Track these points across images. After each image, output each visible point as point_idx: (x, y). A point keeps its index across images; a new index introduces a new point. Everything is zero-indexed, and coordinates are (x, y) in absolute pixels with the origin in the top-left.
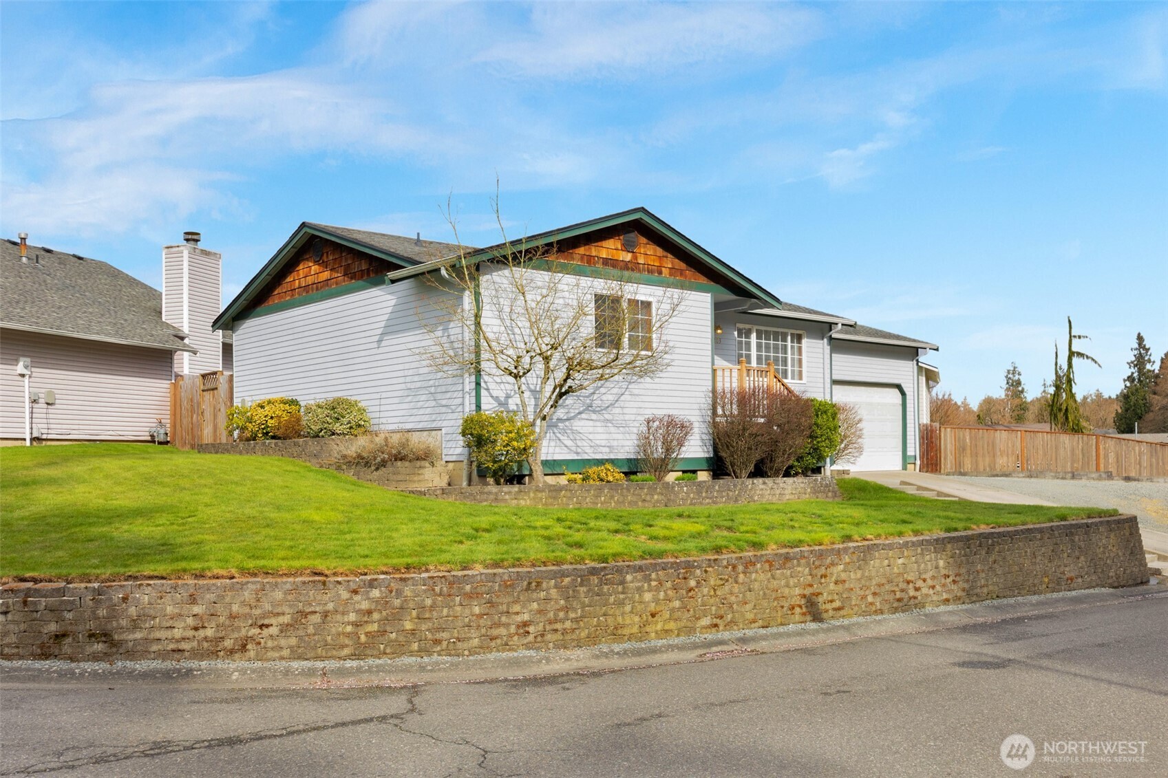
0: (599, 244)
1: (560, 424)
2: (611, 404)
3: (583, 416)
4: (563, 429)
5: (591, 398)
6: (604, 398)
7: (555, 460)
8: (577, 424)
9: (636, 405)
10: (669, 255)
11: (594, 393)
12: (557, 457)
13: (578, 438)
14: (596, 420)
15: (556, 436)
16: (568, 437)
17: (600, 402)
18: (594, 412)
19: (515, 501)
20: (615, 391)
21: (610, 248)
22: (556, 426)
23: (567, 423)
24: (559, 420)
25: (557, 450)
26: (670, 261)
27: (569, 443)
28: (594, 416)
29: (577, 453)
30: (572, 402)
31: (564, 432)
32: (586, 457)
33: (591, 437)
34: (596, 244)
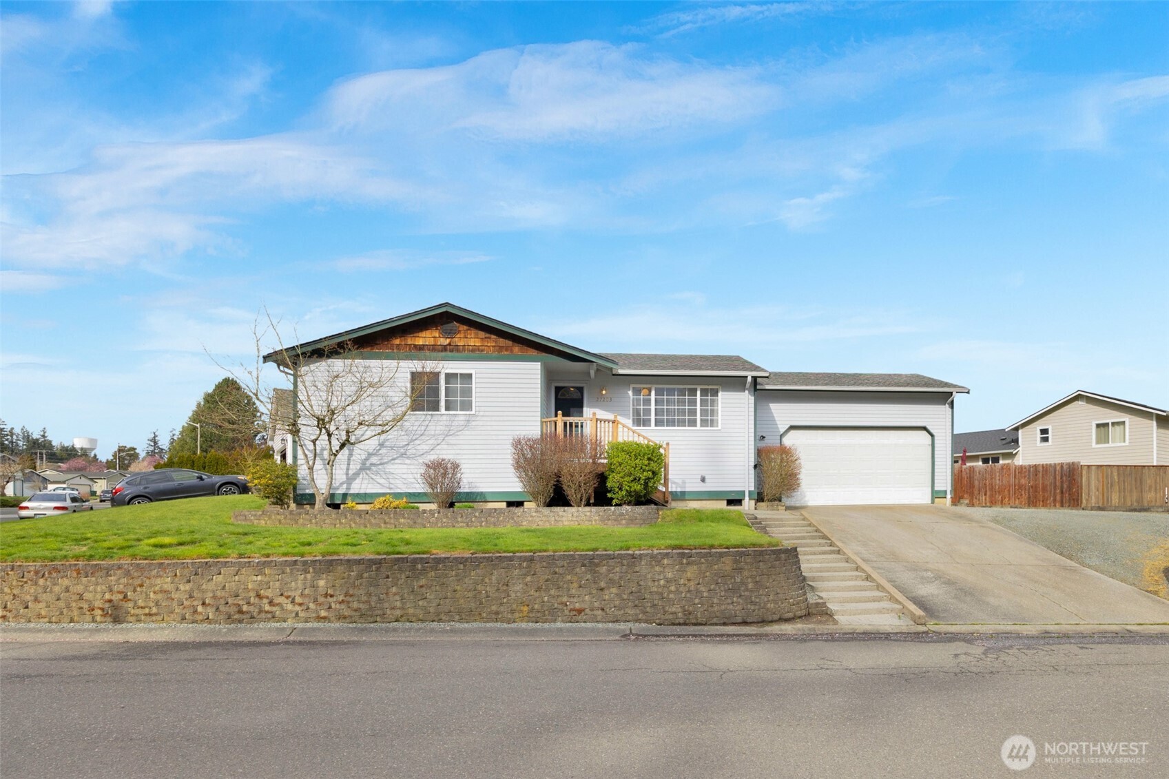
0: (417, 335)
1: (373, 468)
2: (426, 452)
3: (396, 461)
4: (376, 471)
5: (406, 448)
6: (419, 447)
7: (366, 494)
8: (390, 468)
9: (453, 452)
10: (493, 336)
11: (408, 445)
12: (368, 491)
13: (391, 477)
14: (410, 464)
15: (369, 476)
16: (381, 476)
17: (415, 451)
18: (408, 458)
19: (257, 521)
20: (431, 442)
21: (426, 338)
22: (369, 469)
23: (380, 467)
24: (372, 464)
25: (370, 486)
26: (493, 341)
27: (382, 481)
28: (407, 461)
29: (390, 488)
30: (385, 451)
31: (377, 473)
32: (399, 491)
33: (404, 476)
34: (412, 335)
